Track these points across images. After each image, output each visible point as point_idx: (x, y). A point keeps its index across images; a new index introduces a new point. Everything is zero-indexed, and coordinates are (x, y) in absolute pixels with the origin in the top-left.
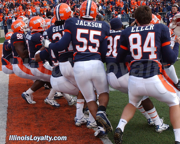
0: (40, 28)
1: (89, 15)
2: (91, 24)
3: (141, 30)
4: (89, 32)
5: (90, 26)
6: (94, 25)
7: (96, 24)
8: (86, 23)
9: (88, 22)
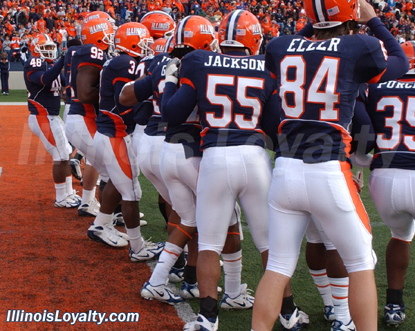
0: (135, 47)
1: (234, 39)
2: (239, 63)
3: (309, 49)
4: (236, 81)
5: (238, 67)
6: (246, 64)
7: (253, 62)
8: (229, 62)
9: (233, 60)
